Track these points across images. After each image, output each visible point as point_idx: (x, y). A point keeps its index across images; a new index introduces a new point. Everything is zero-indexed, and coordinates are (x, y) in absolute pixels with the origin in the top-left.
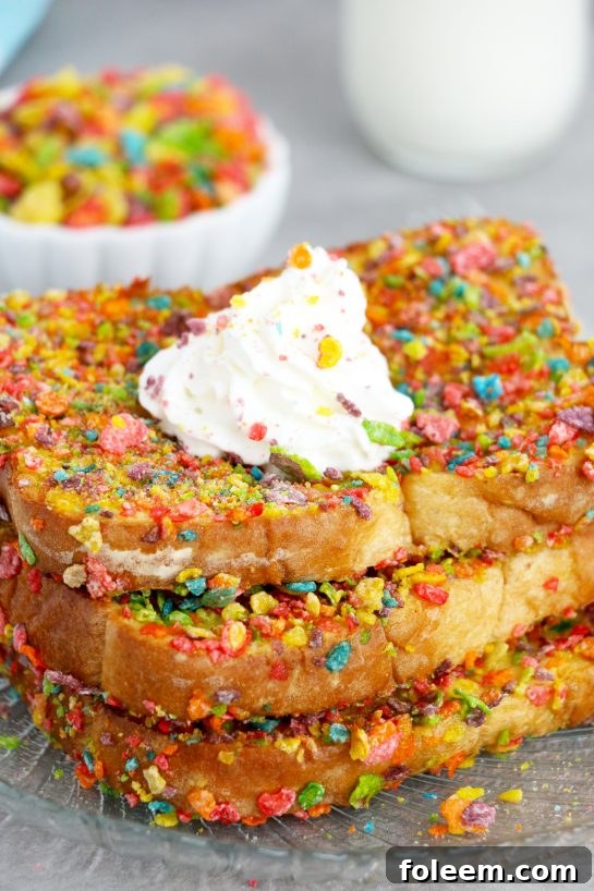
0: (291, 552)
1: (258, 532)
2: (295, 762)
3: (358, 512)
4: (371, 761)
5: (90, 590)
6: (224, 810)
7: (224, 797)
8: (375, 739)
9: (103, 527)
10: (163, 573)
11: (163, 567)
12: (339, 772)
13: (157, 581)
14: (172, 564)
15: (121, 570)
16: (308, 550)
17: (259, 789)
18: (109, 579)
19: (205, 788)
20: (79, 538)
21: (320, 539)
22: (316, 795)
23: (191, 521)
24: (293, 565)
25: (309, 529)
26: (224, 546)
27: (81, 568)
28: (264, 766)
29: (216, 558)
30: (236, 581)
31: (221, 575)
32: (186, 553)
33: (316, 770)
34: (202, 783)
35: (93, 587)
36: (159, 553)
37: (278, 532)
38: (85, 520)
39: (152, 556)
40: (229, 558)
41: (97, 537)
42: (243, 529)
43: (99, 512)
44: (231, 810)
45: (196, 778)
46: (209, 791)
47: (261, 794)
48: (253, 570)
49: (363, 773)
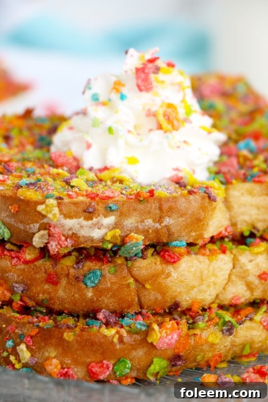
0: (173, 219)
1: (153, 206)
2: (112, 342)
3: (209, 197)
4: (161, 345)
5: (50, 248)
6: (67, 372)
7: (67, 364)
8: (164, 331)
9: (59, 205)
10: (97, 234)
11: (97, 230)
12: (140, 353)
13: (92, 240)
14: (102, 228)
15: (70, 233)
16: (183, 219)
17: (89, 360)
18: (63, 238)
19: (55, 357)
20: (44, 213)
21: (190, 212)
22: (125, 368)
23: (114, 199)
24: (173, 230)
25: (184, 205)
26: (134, 214)
27: (46, 232)
28: (92, 344)
29: (130, 222)
30: (141, 237)
31: (132, 234)
32: (110, 220)
33: (126, 349)
34: (53, 354)
35: (52, 246)
36: (95, 220)
37: (165, 206)
38: (47, 201)
39: (90, 222)
40: (137, 223)
41: (56, 210)
42: (146, 204)
43: (55, 197)
44: (71, 372)
45: (49, 350)
46: (57, 359)
47: (91, 363)
48: (150, 231)
49: (156, 356)
